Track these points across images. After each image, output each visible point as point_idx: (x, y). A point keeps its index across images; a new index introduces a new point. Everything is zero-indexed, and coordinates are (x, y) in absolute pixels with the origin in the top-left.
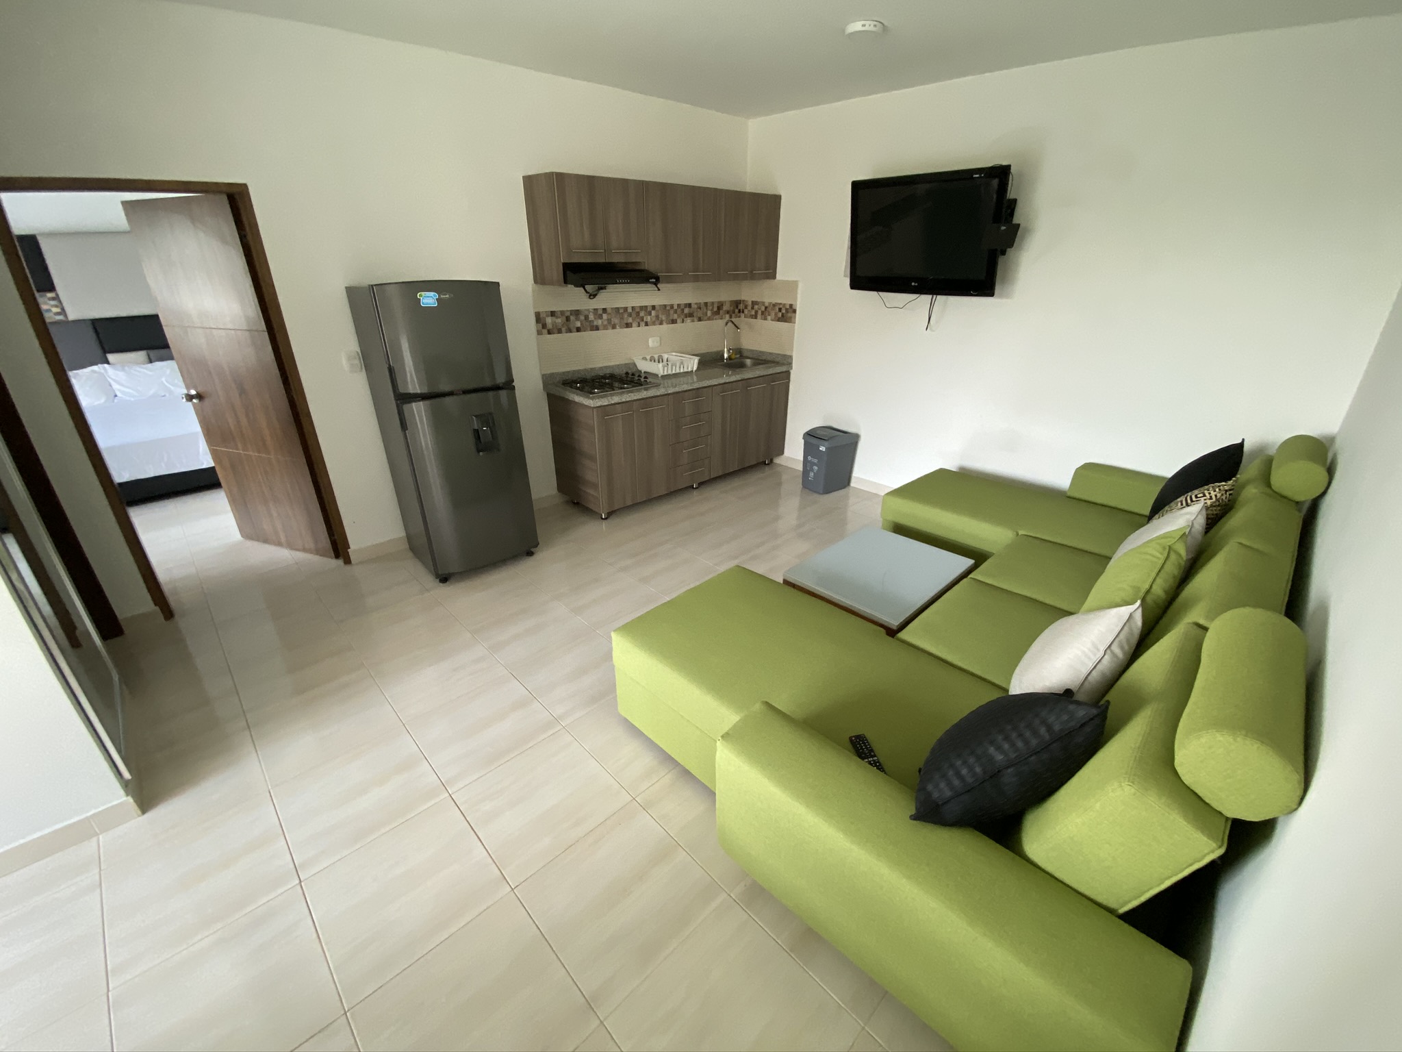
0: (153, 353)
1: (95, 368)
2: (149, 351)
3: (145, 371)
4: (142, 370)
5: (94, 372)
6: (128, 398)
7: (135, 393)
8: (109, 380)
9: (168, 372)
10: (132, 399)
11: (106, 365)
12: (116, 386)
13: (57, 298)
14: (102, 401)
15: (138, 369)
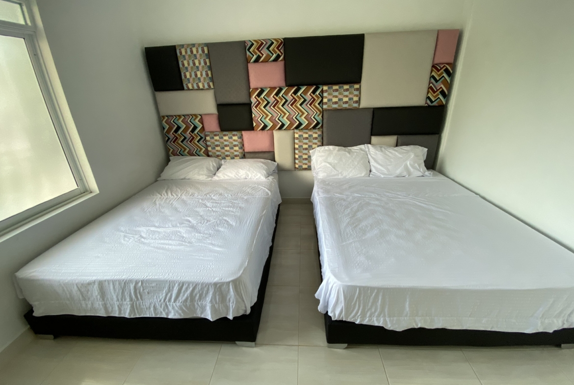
0: (403, 138)
1: (362, 146)
2: (399, 136)
3: (397, 153)
4: (393, 152)
5: (361, 149)
6: (379, 174)
7: (385, 171)
8: (369, 157)
9: (412, 156)
10: (382, 176)
11: (369, 145)
12: (372, 163)
13: (359, 90)
14: (363, 175)
15: (391, 151)
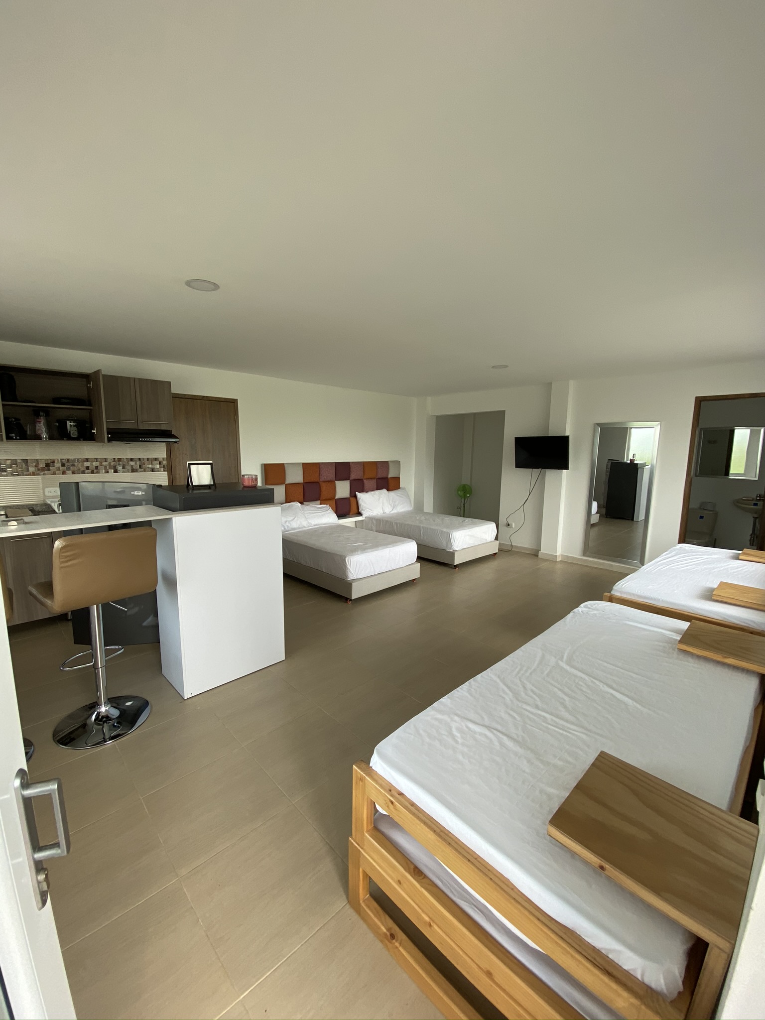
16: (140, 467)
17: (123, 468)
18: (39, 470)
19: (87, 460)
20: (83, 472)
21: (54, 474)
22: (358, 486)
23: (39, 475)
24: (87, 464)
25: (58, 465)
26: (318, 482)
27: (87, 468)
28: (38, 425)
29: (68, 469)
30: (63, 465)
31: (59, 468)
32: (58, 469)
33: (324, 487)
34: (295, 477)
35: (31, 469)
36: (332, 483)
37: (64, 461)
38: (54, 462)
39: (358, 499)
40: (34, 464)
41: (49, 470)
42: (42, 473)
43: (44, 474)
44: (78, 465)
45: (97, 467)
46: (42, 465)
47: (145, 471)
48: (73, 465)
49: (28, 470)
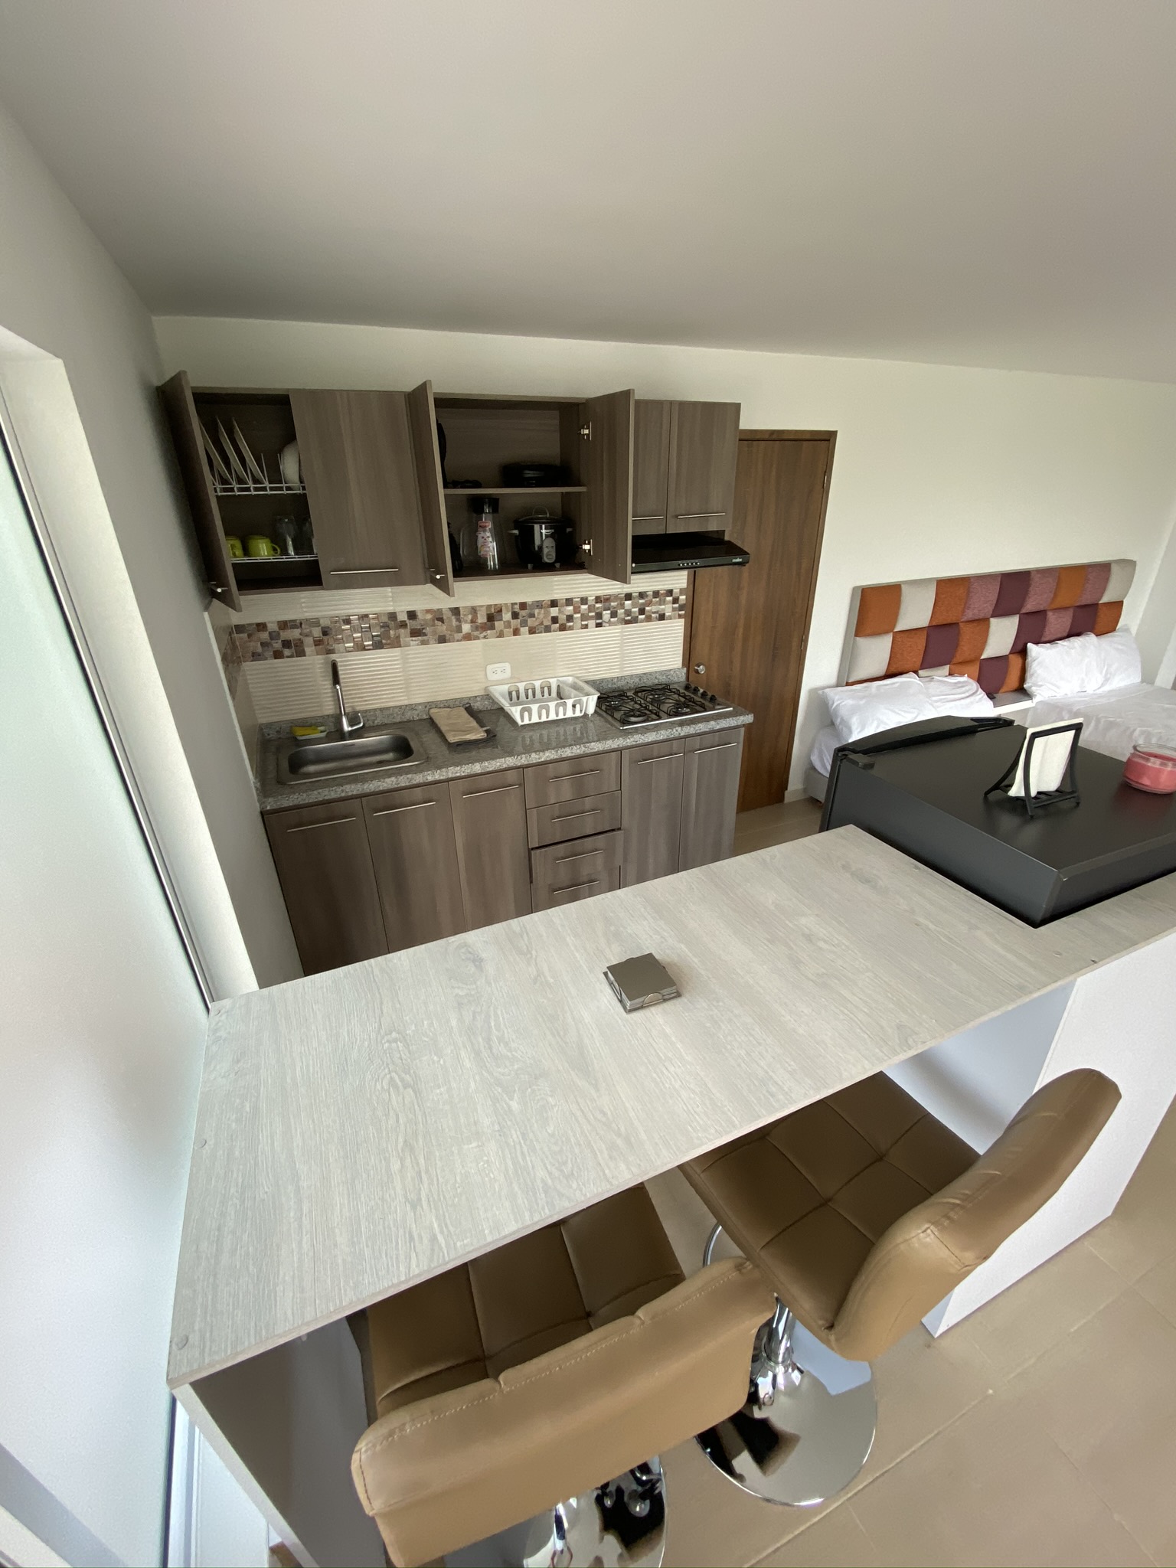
16: (642, 611)
17: (614, 614)
18: (477, 628)
19: (554, 603)
20: (548, 630)
21: (501, 635)
22: (1034, 630)
23: (477, 638)
24: (554, 612)
25: (507, 616)
26: (956, 624)
27: (555, 620)
28: (481, 535)
29: (524, 623)
30: (515, 616)
31: (509, 622)
32: (508, 625)
33: (967, 631)
34: (916, 613)
35: (466, 628)
36: (983, 623)
37: (517, 608)
38: (500, 611)
39: (1029, 659)
40: (470, 617)
41: (493, 628)
42: (482, 635)
43: (485, 637)
44: (539, 613)
45: (570, 618)
46: (482, 619)
47: (649, 619)
48: (532, 615)
49: (459, 629)
